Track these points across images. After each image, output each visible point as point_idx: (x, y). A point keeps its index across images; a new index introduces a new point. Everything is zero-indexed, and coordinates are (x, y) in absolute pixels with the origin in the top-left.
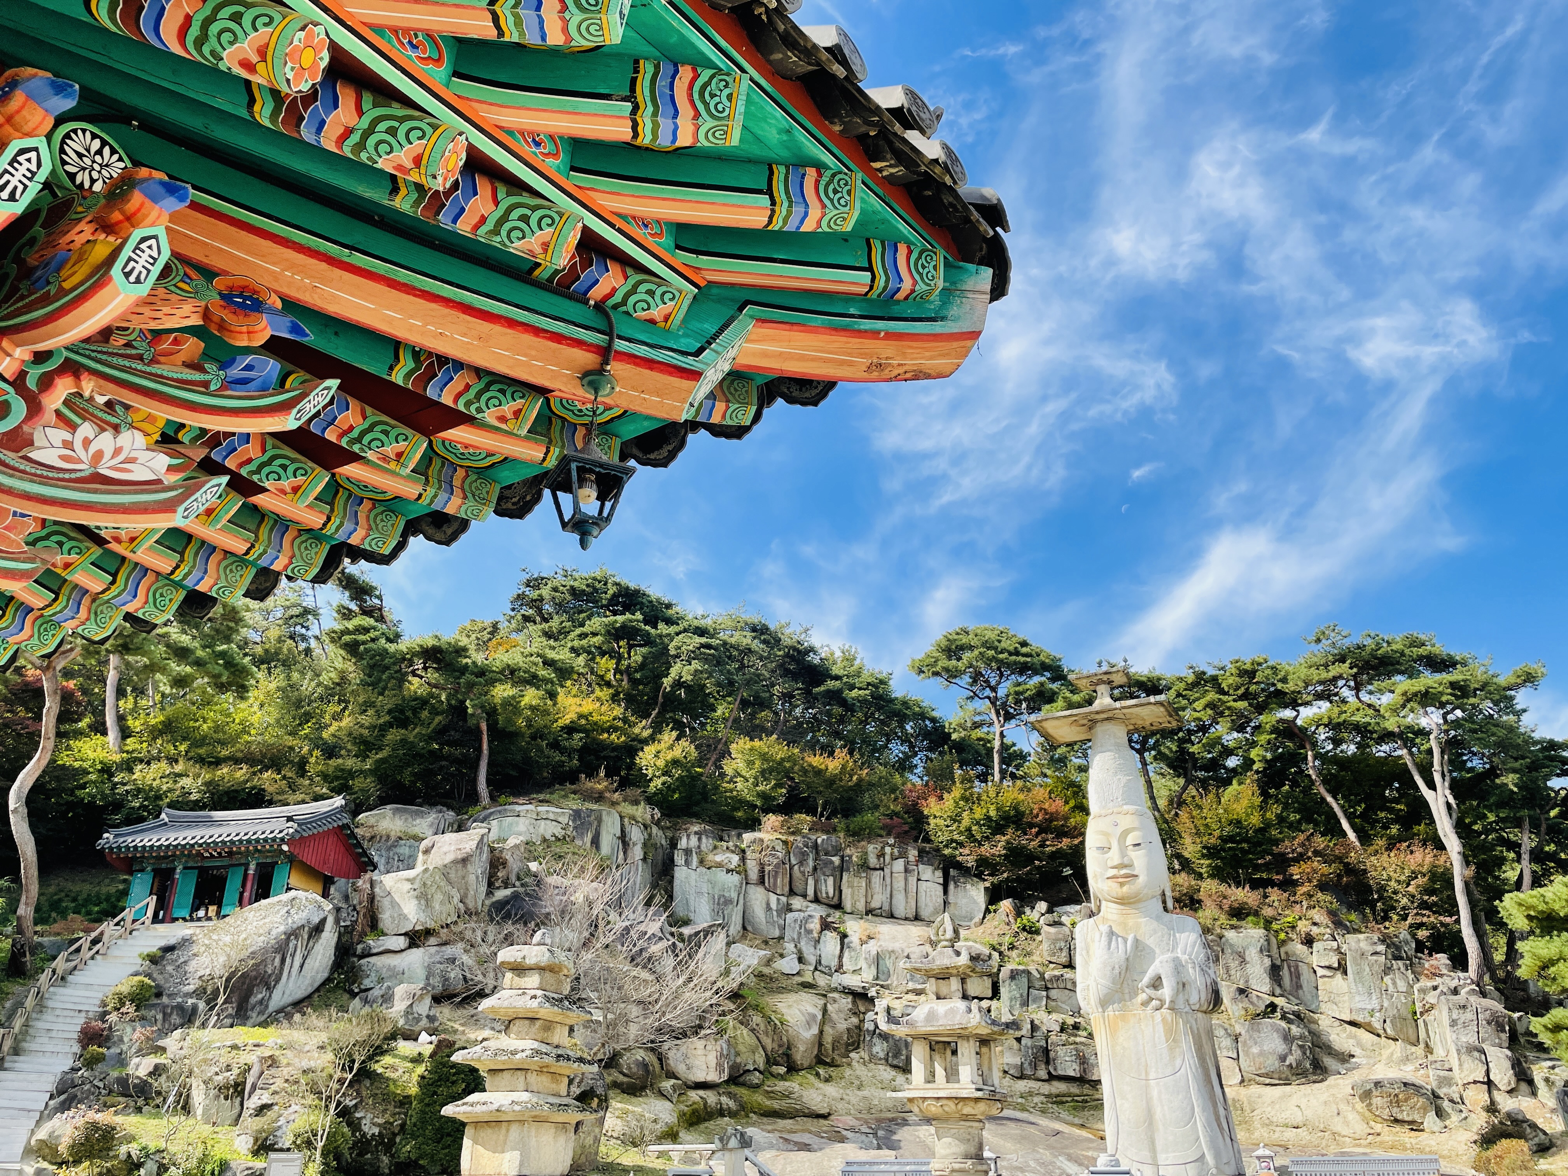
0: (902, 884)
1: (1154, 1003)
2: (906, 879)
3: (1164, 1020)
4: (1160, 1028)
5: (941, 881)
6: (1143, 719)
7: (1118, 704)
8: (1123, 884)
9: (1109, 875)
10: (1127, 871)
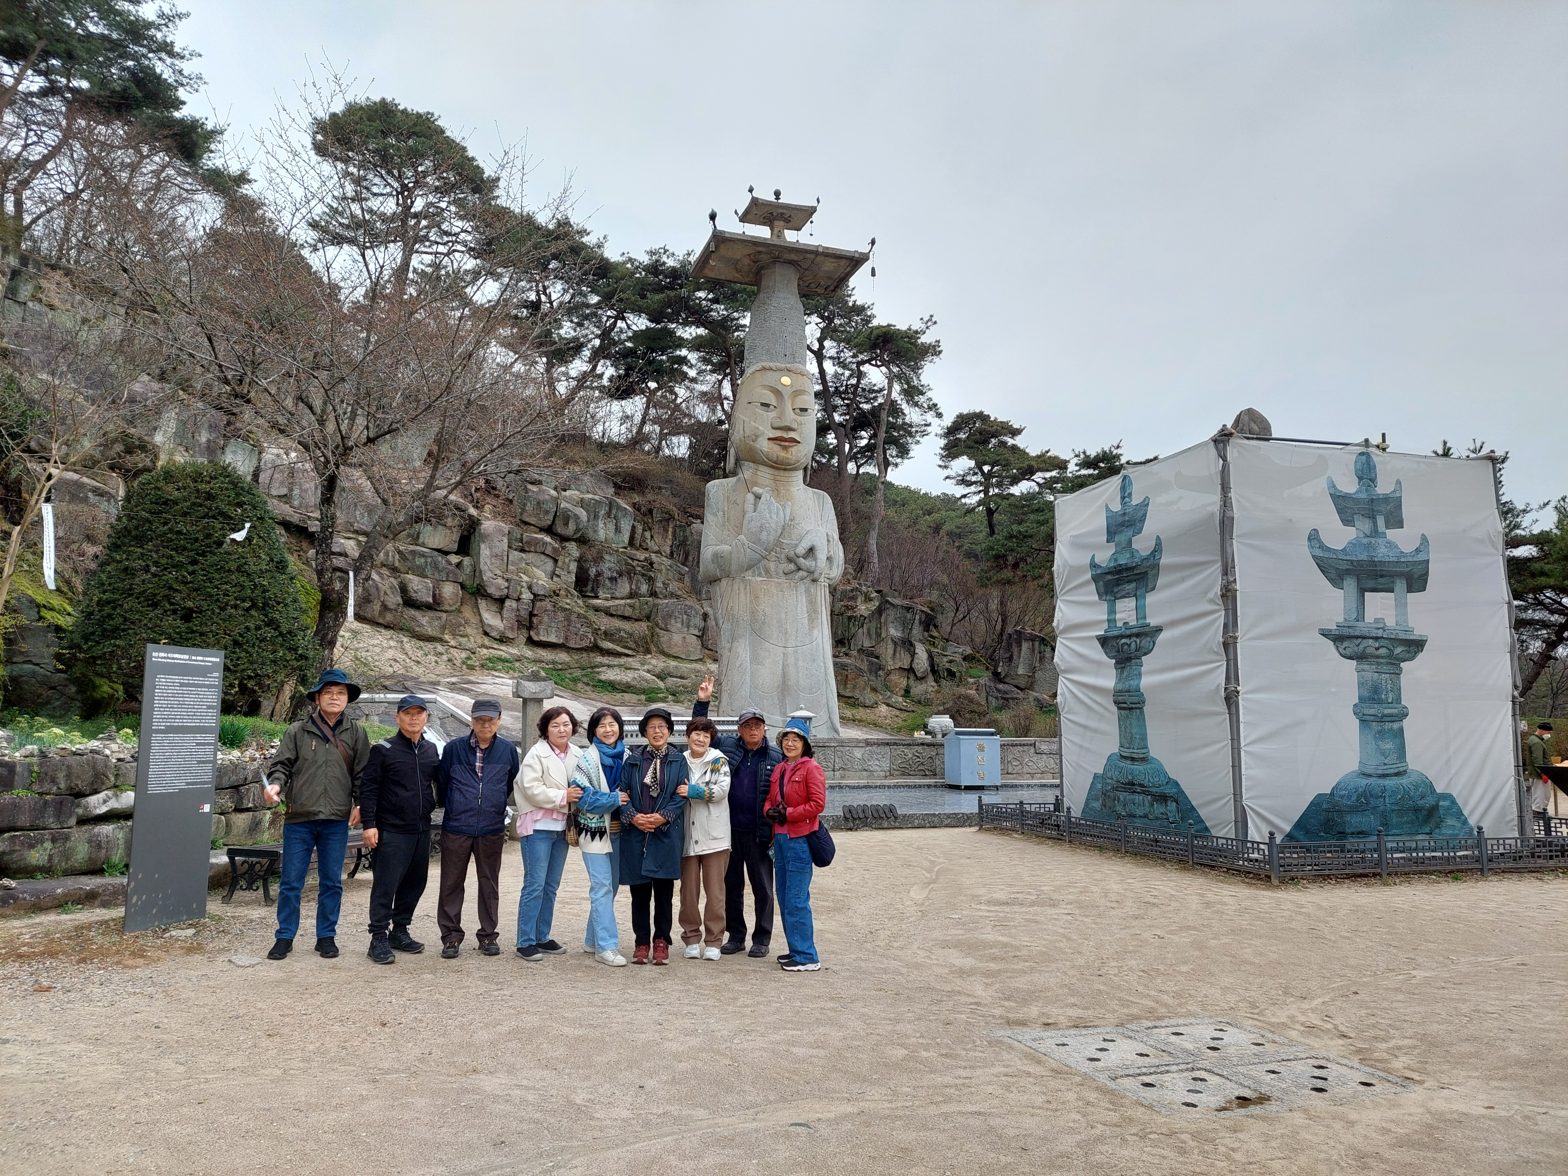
4: (803, 599)
8: (785, 448)
9: (771, 436)
10: (792, 435)
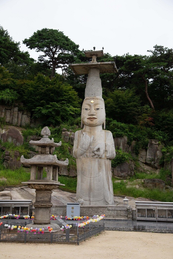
0: (17, 115)
1: (96, 156)
2: (18, 114)
3: (98, 161)
4: (97, 163)
5: (30, 115)
6: (106, 69)
7: (99, 63)
8: (92, 121)
9: (88, 118)
10: (94, 117)
